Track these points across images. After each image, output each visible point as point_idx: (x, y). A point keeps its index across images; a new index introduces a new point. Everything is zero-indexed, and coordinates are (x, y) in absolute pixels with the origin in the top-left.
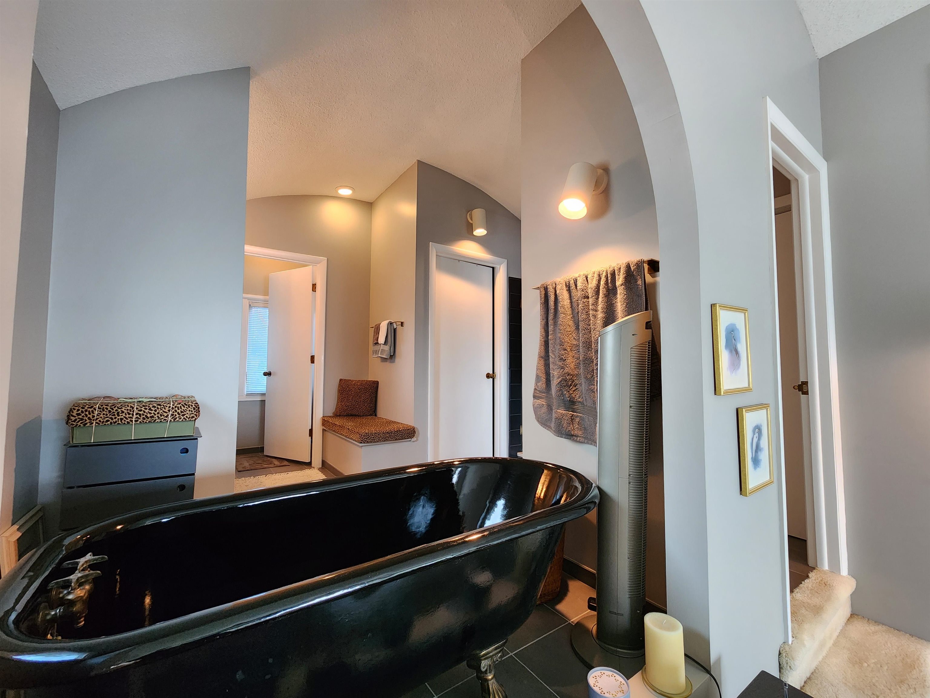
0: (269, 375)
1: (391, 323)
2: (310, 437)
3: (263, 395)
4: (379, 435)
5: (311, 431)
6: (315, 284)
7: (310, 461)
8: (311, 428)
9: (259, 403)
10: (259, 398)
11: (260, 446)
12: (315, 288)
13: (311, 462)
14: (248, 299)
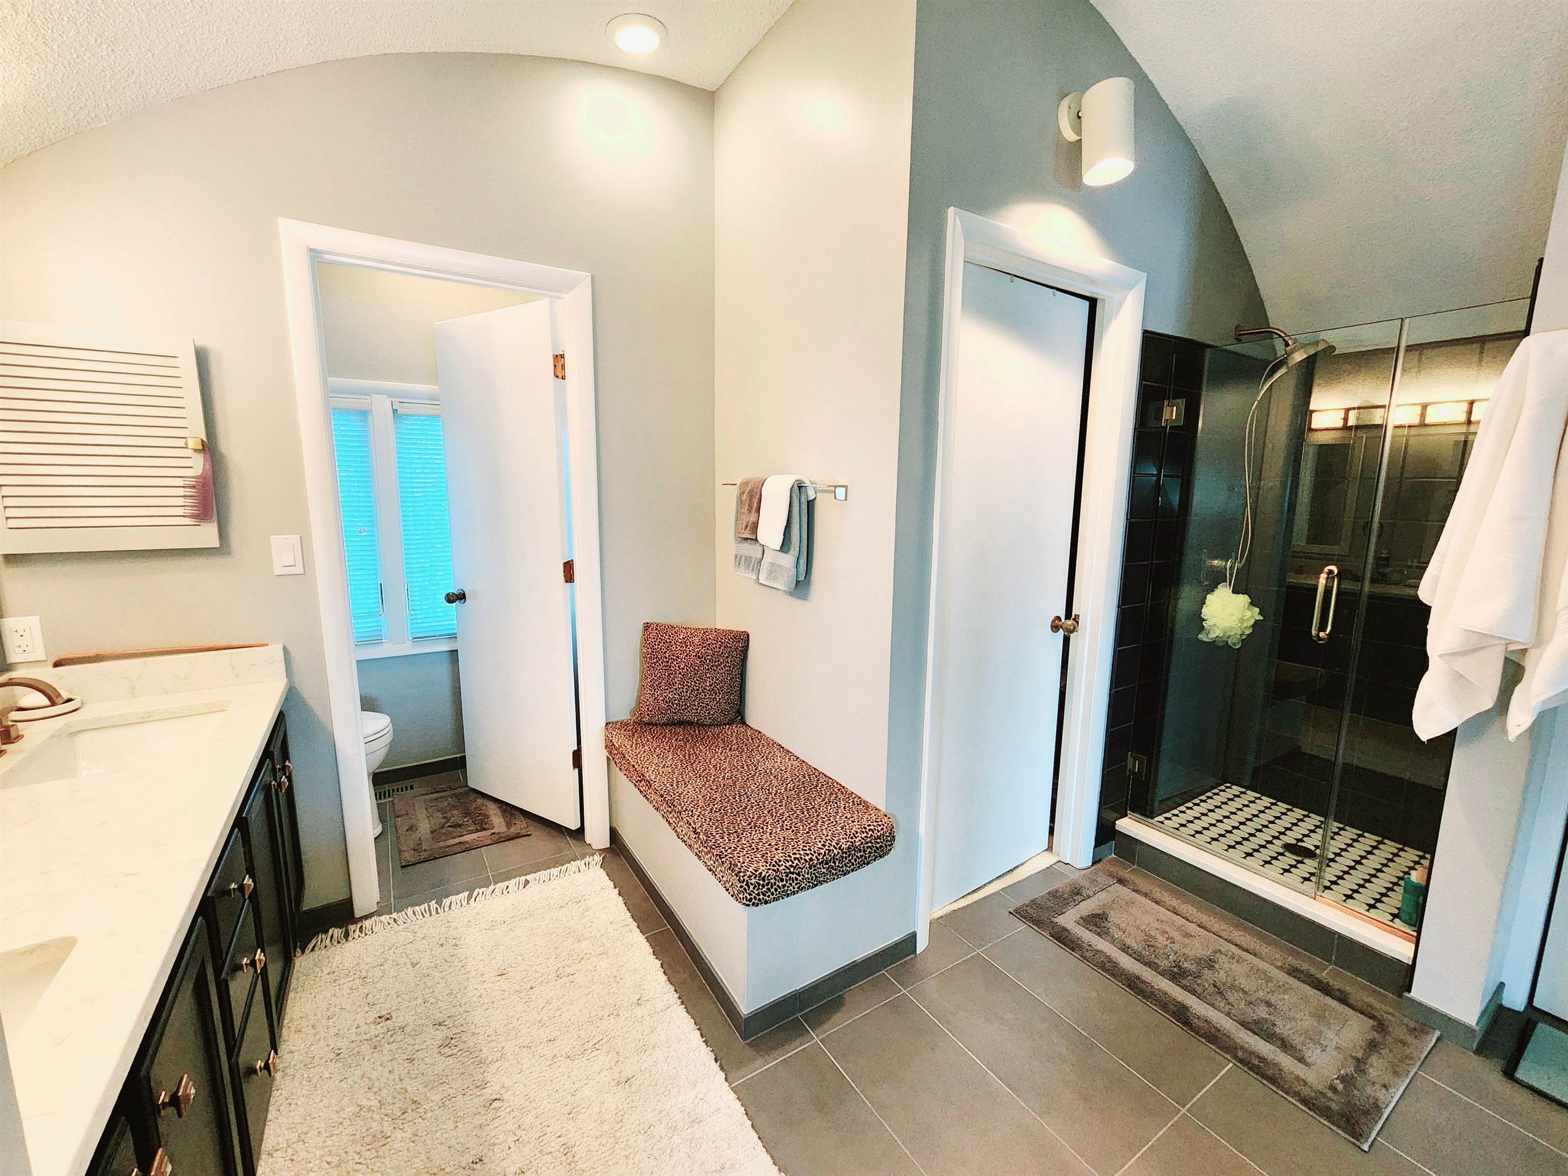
0: (461, 599)
1: (800, 487)
2: (577, 770)
3: (453, 637)
4: (798, 874)
5: (577, 758)
6: (562, 356)
7: (579, 825)
8: (576, 748)
9: (447, 655)
10: (445, 647)
11: (458, 756)
12: (563, 367)
13: (581, 831)
14: (390, 394)
